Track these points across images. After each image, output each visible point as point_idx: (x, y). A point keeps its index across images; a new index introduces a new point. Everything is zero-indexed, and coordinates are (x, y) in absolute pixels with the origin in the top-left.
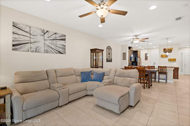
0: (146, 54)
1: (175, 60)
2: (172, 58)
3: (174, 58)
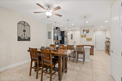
0: (72, 35)
1: (91, 39)
2: (89, 37)
3: (91, 38)
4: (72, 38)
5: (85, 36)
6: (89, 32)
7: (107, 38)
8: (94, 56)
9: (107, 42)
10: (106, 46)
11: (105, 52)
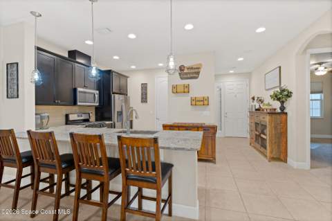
0: (144, 87)
1: (206, 102)
2: (200, 95)
3: (206, 96)
4: (144, 99)
5: (186, 90)
6: (198, 73)
7: (253, 99)
8: (218, 165)
9: (256, 110)
10: (253, 125)
11: (250, 144)
